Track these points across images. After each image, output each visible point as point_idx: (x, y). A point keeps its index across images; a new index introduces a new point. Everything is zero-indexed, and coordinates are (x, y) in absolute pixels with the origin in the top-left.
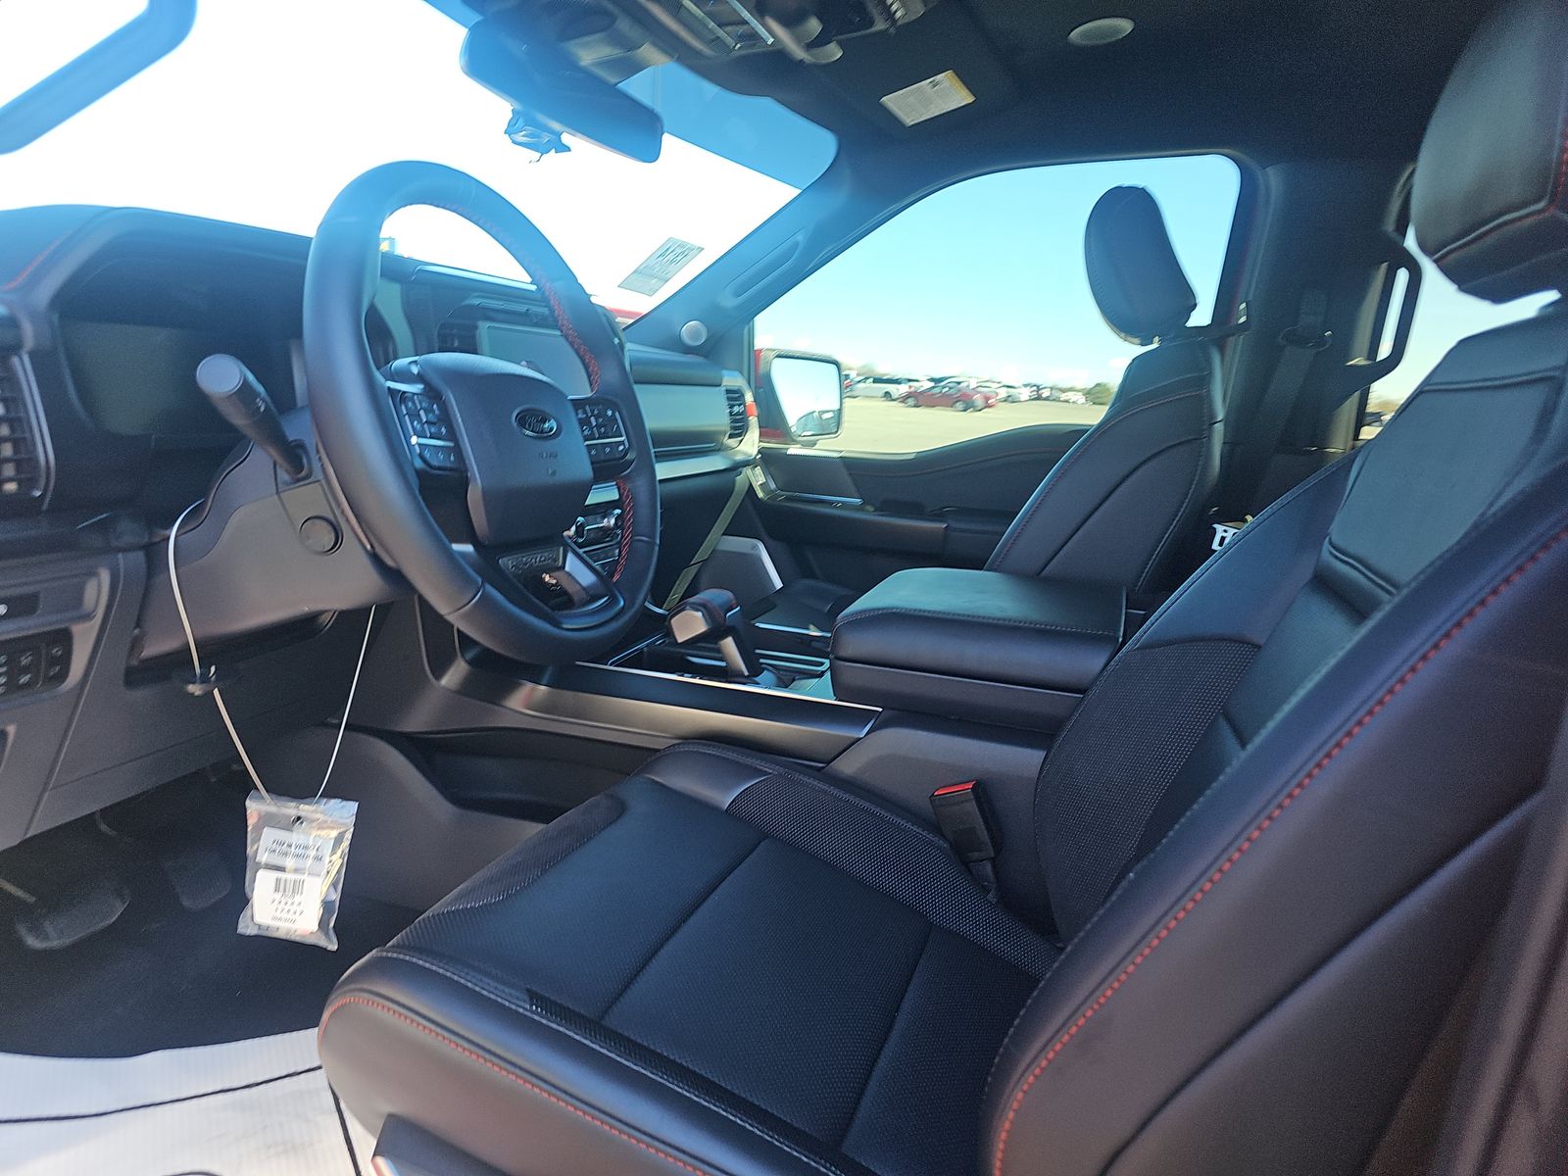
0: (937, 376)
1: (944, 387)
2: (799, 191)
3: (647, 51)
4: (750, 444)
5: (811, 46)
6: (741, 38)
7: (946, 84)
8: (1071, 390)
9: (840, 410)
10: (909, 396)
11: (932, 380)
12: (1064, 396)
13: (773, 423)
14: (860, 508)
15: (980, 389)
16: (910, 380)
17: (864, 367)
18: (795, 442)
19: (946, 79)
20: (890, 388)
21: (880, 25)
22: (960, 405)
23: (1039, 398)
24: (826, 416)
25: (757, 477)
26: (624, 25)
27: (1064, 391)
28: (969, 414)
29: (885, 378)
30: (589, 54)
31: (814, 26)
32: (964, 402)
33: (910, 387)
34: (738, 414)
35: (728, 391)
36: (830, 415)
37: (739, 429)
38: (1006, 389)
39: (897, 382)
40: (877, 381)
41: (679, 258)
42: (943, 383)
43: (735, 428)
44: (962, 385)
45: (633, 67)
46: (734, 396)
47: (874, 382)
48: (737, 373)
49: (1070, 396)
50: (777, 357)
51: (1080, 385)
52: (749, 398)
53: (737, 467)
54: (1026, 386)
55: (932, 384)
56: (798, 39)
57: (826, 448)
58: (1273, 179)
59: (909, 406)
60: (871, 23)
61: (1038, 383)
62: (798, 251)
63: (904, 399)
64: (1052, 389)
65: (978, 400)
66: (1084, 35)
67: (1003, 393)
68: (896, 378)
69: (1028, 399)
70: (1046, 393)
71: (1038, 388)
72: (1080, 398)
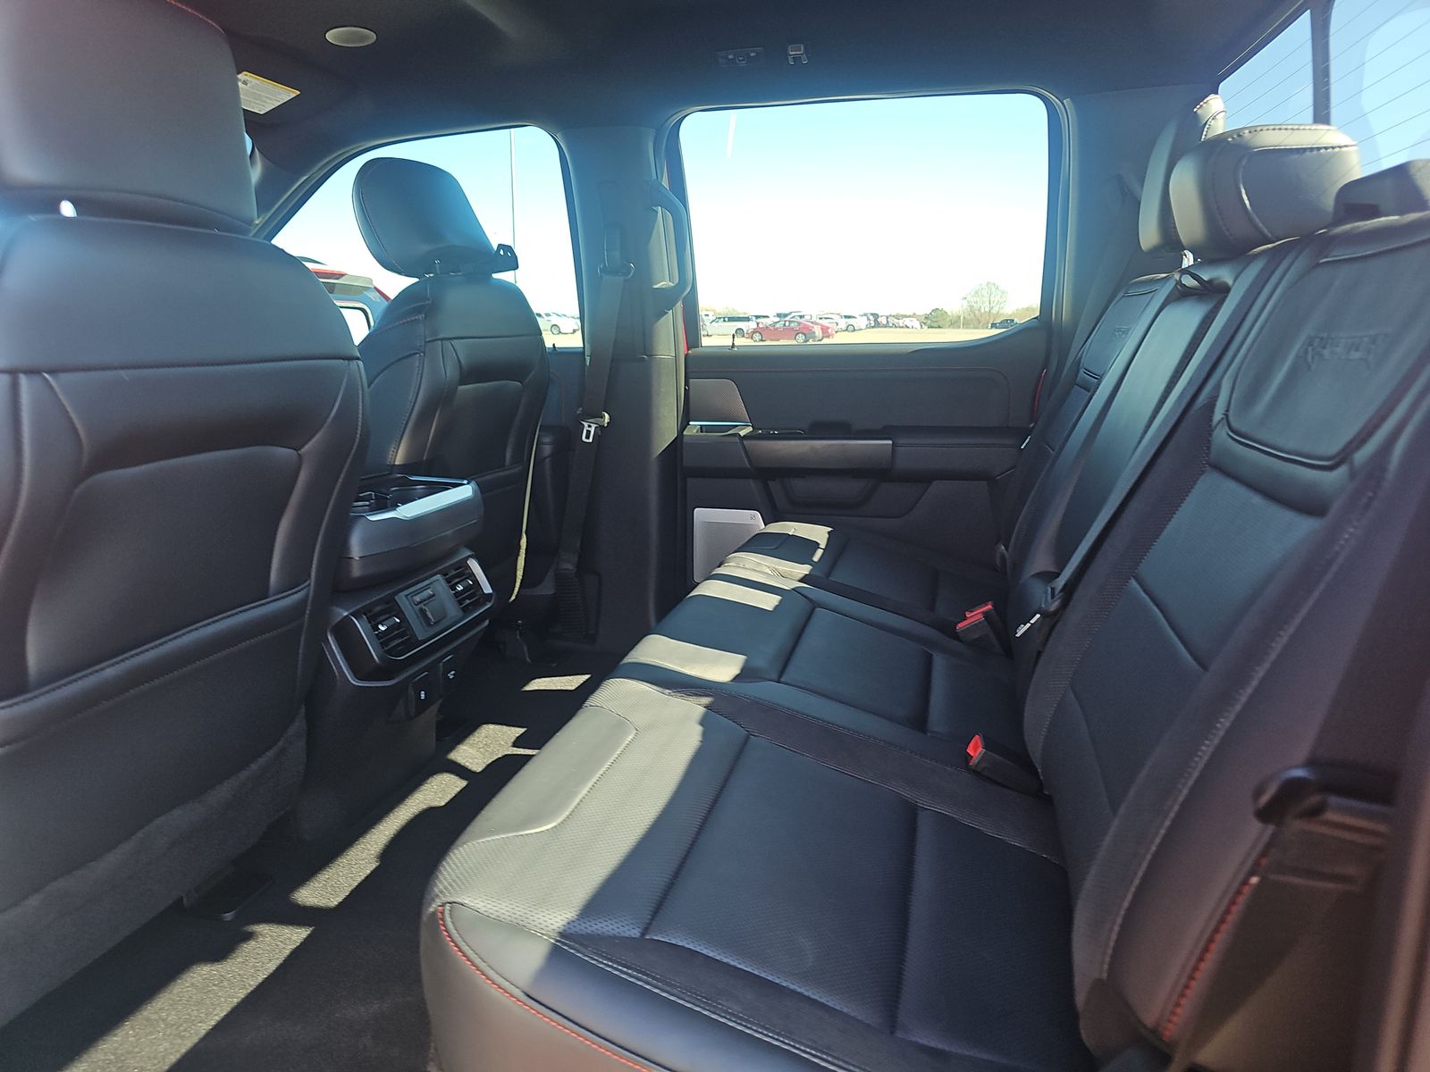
0: (783, 311)
1: (788, 322)
8: (907, 316)
10: (757, 330)
11: (779, 315)
12: (901, 322)
15: (820, 321)
16: (757, 317)
20: (741, 324)
22: (803, 337)
23: (877, 325)
27: (898, 318)
29: (738, 316)
32: (805, 334)
33: (758, 324)
38: (844, 320)
39: (747, 319)
40: (729, 319)
42: (787, 318)
44: (804, 318)
49: (907, 322)
54: (864, 314)
55: (777, 320)
59: (755, 341)
61: (876, 312)
63: (751, 334)
64: (888, 317)
65: (817, 330)
67: (842, 324)
68: (746, 316)
69: (867, 327)
70: (883, 320)
71: (876, 316)
72: (916, 324)
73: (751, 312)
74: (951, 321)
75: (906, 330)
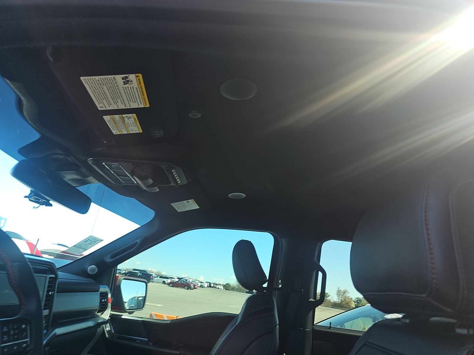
0: (180, 277)
1: (182, 281)
2: (140, 226)
3: (91, 179)
4: (106, 315)
5: (148, 187)
6: (125, 180)
7: (192, 202)
8: (220, 284)
9: (145, 297)
10: (171, 283)
11: (178, 278)
12: (217, 287)
13: (118, 304)
14: (147, 343)
15: (193, 282)
16: (171, 278)
17: (158, 272)
18: (125, 312)
19: (191, 201)
20: (165, 280)
21: (172, 184)
22: (186, 287)
23: (210, 286)
24: (140, 299)
25: (108, 328)
26: (83, 170)
27: (217, 285)
28: (189, 291)
29: (164, 276)
30: (69, 177)
31: (151, 181)
32: (188, 287)
33: (171, 280)
34: (104, 302)
35: (101, 293)
36: (141, 298)
37: (103, 308)
38: (200, 283)
39: (168, 278)
40: (161, 277)
41: (92, 243)
42: (181, 280)
43: (101, 308)
44: (188, 280)
45: (84, 182)
46: (104, 295)
47: (160, 278)
48: (106, 286)
49: (219, 286)
50: (124, 279)
51: (222, 283)
52: (109, 296)
53: (99, 325)
54: (207, 282)
55: (178, 280)
56: (144, 184)
57: (138, 316)
58: (284, 242)
59: (170, 287)
60: (170, 183)
61: (210, 282)
62: (137, 245)
63: (169, 284)
64: (214, 284)
65: (192, 286)
66: (232, 196)
67: (200, 284)
68: (167, 277)
69: (208, 287)
70: (212, 285)
71: (210, 283)
72: (222, 287)
73: (169, 275)
74: (232, 288)
75: (218, 289)
